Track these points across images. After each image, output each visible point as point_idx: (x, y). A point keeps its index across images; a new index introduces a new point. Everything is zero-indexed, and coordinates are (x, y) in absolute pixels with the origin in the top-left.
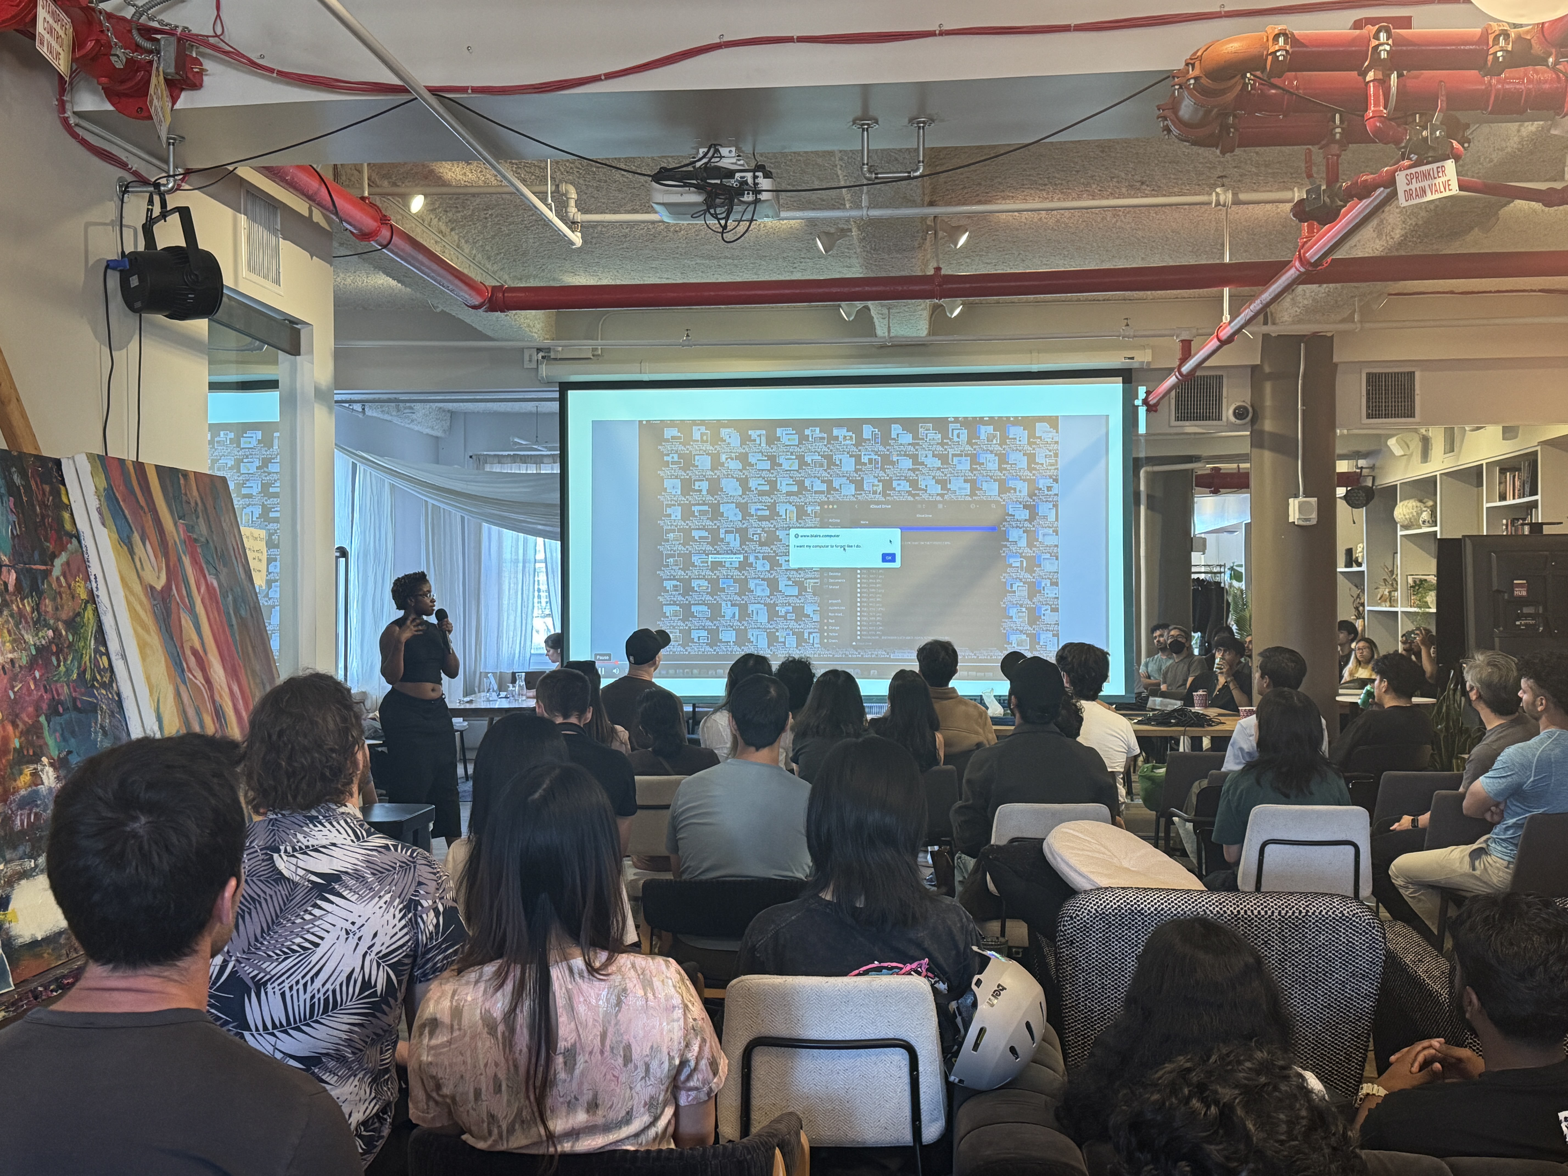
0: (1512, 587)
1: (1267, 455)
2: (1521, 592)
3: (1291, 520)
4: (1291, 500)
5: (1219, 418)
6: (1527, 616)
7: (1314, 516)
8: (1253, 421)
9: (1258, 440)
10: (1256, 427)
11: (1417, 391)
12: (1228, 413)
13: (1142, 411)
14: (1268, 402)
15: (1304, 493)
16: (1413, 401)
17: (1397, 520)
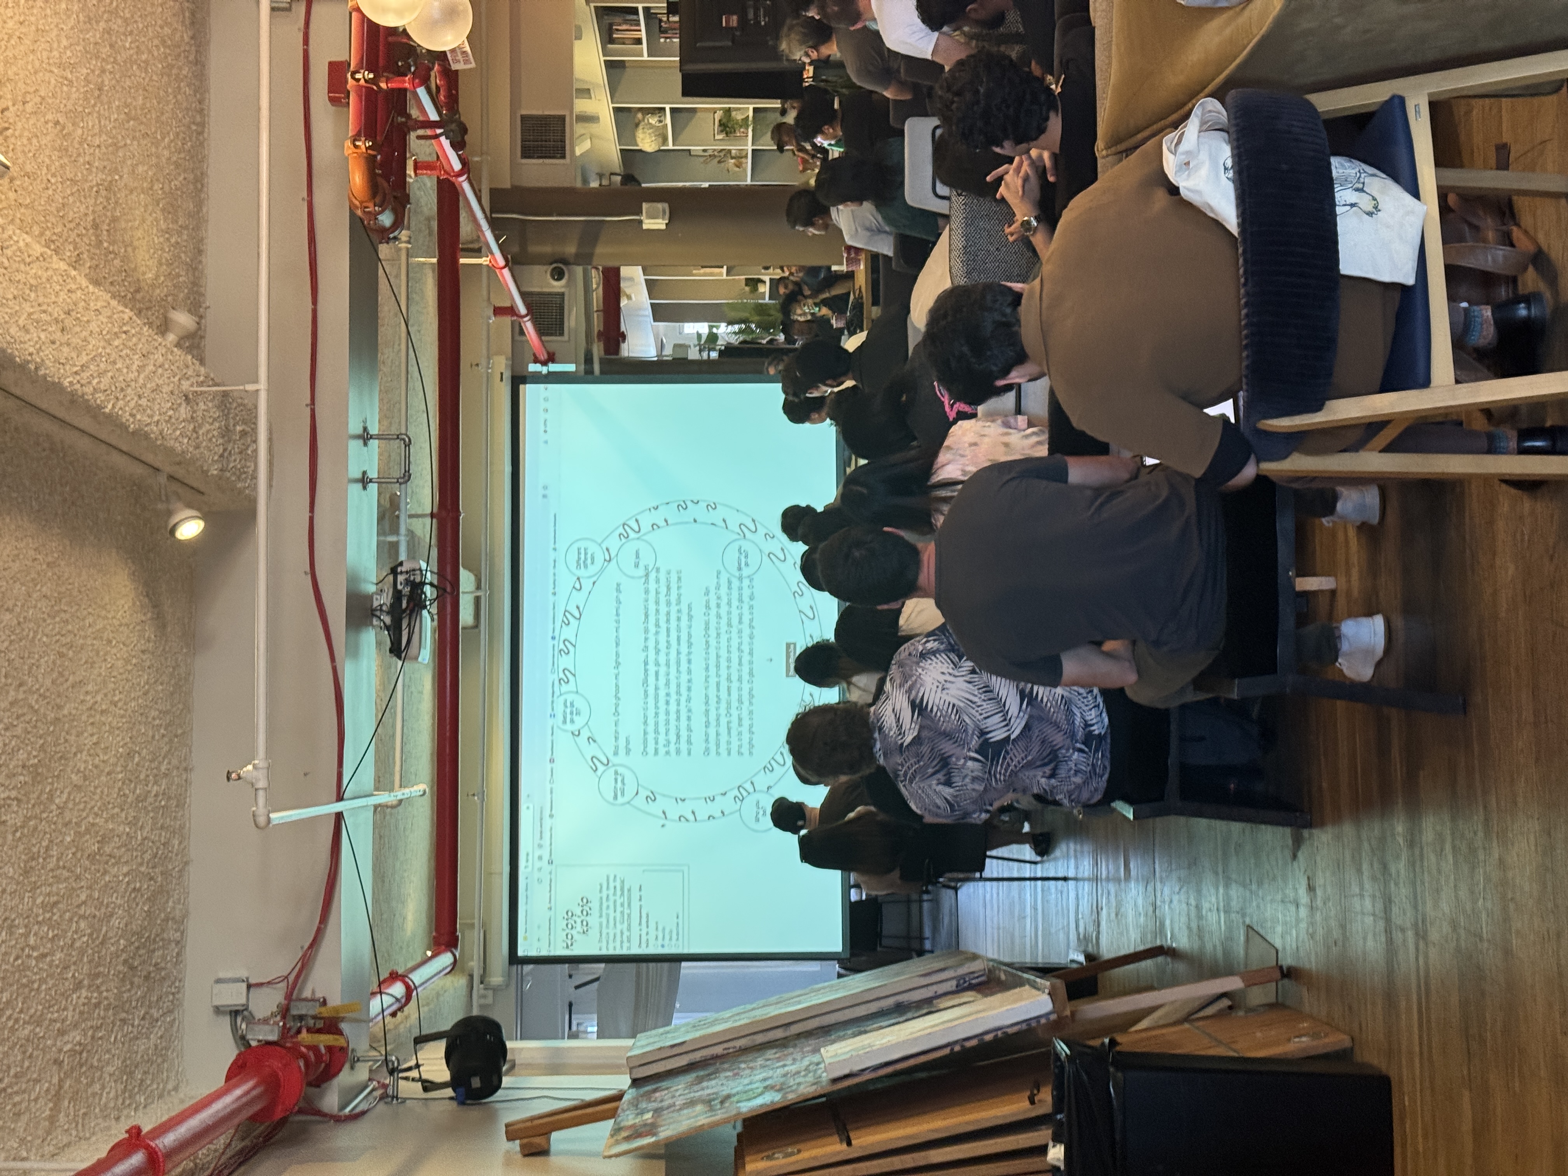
0: (729, 29)
1: (600, 250)
2: (734, 20)
3: (663, 227)
4: (645, 227)
5: (563, 294)
6: (756, 15)
7: (660, 206)
8: (566, 262)
9: (585, 258)
10: (572, 260)
11: (540, 113)
12: (557, 286)
13: (554, 367)
14: (547, 249)
15: (637, 214)
16: (549, 117)
17: (657, 149)
